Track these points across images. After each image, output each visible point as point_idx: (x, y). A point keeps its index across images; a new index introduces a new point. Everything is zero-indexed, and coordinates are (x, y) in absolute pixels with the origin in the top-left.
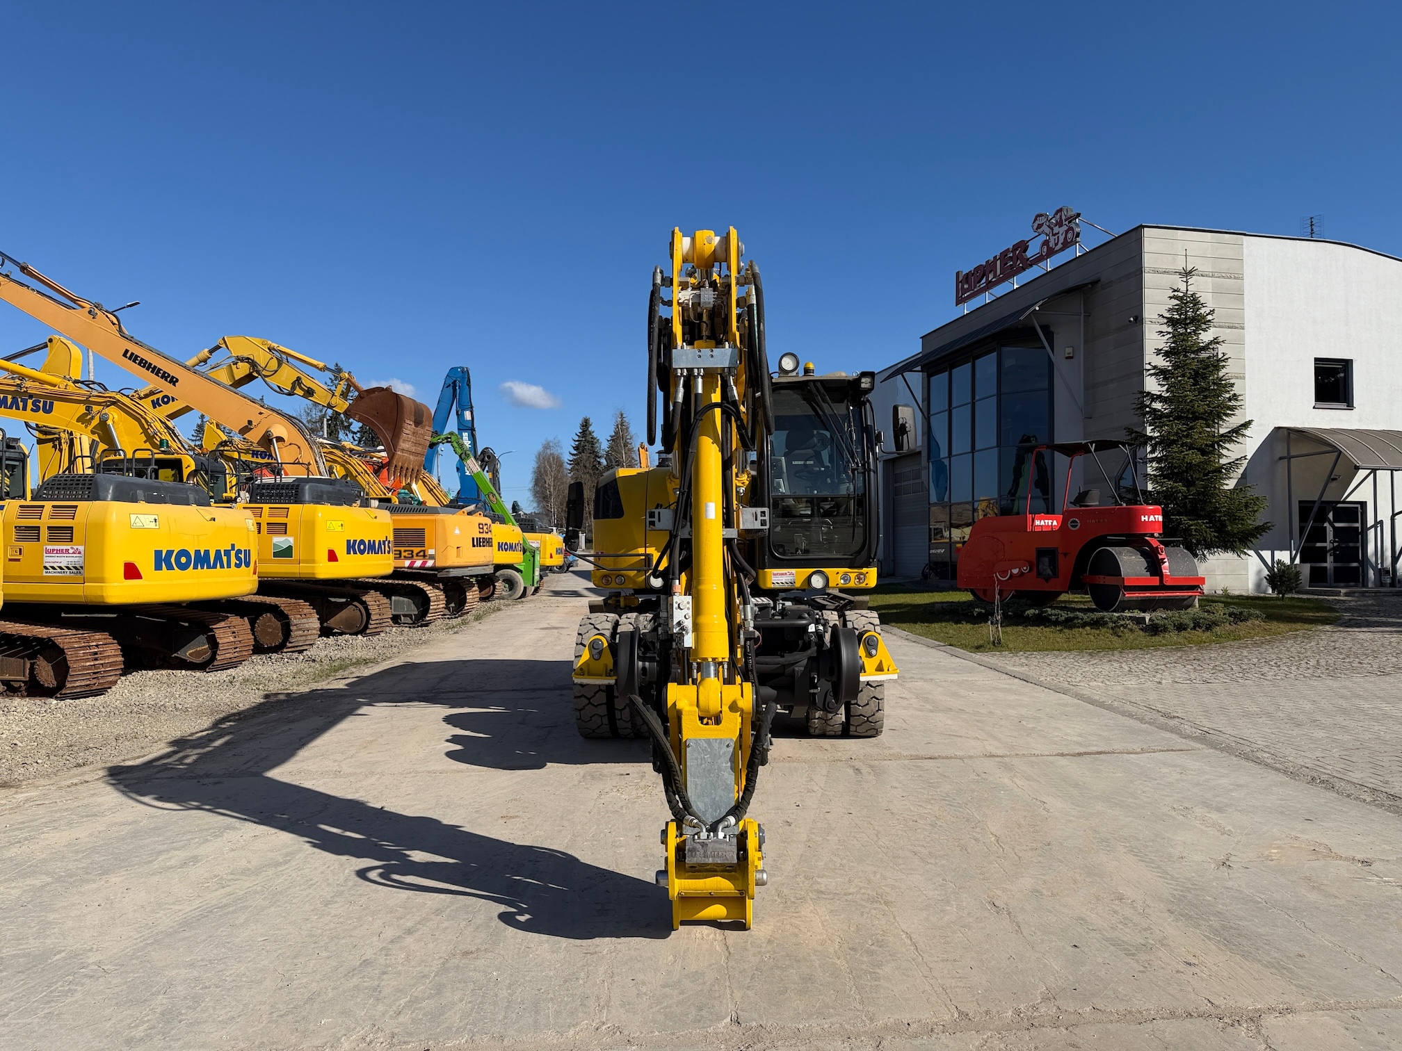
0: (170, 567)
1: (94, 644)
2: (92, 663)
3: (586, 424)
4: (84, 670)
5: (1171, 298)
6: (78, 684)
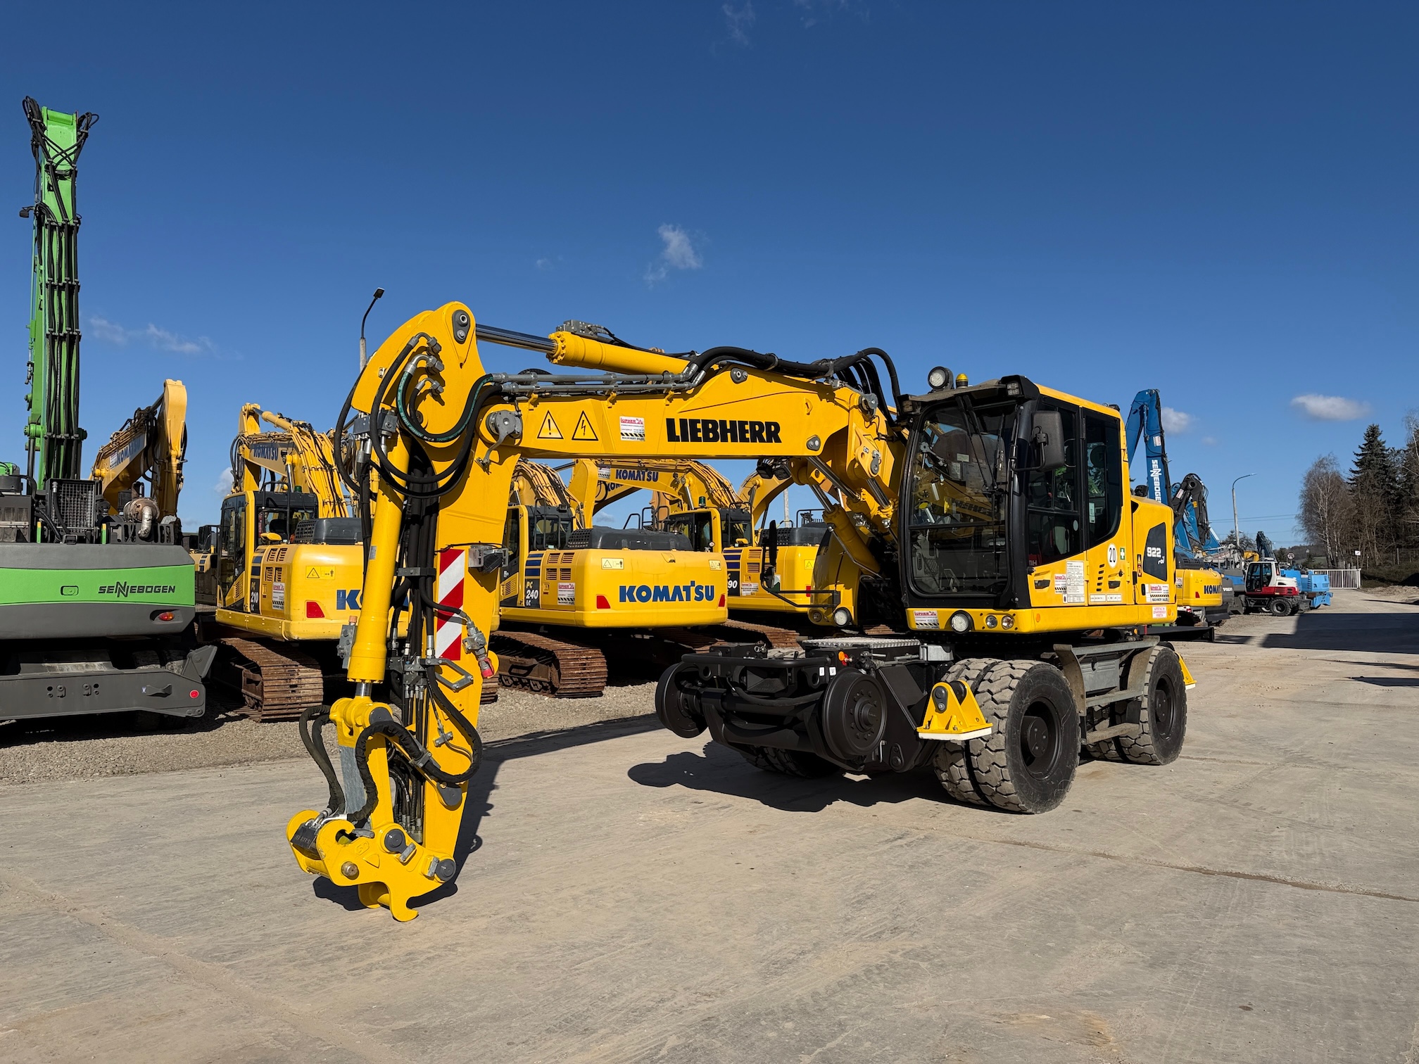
0: (632, 600)
1: (584, 657)
2: (580, 672)
3: (1373, 433)
4: (573, 676)
6: (569, 687)
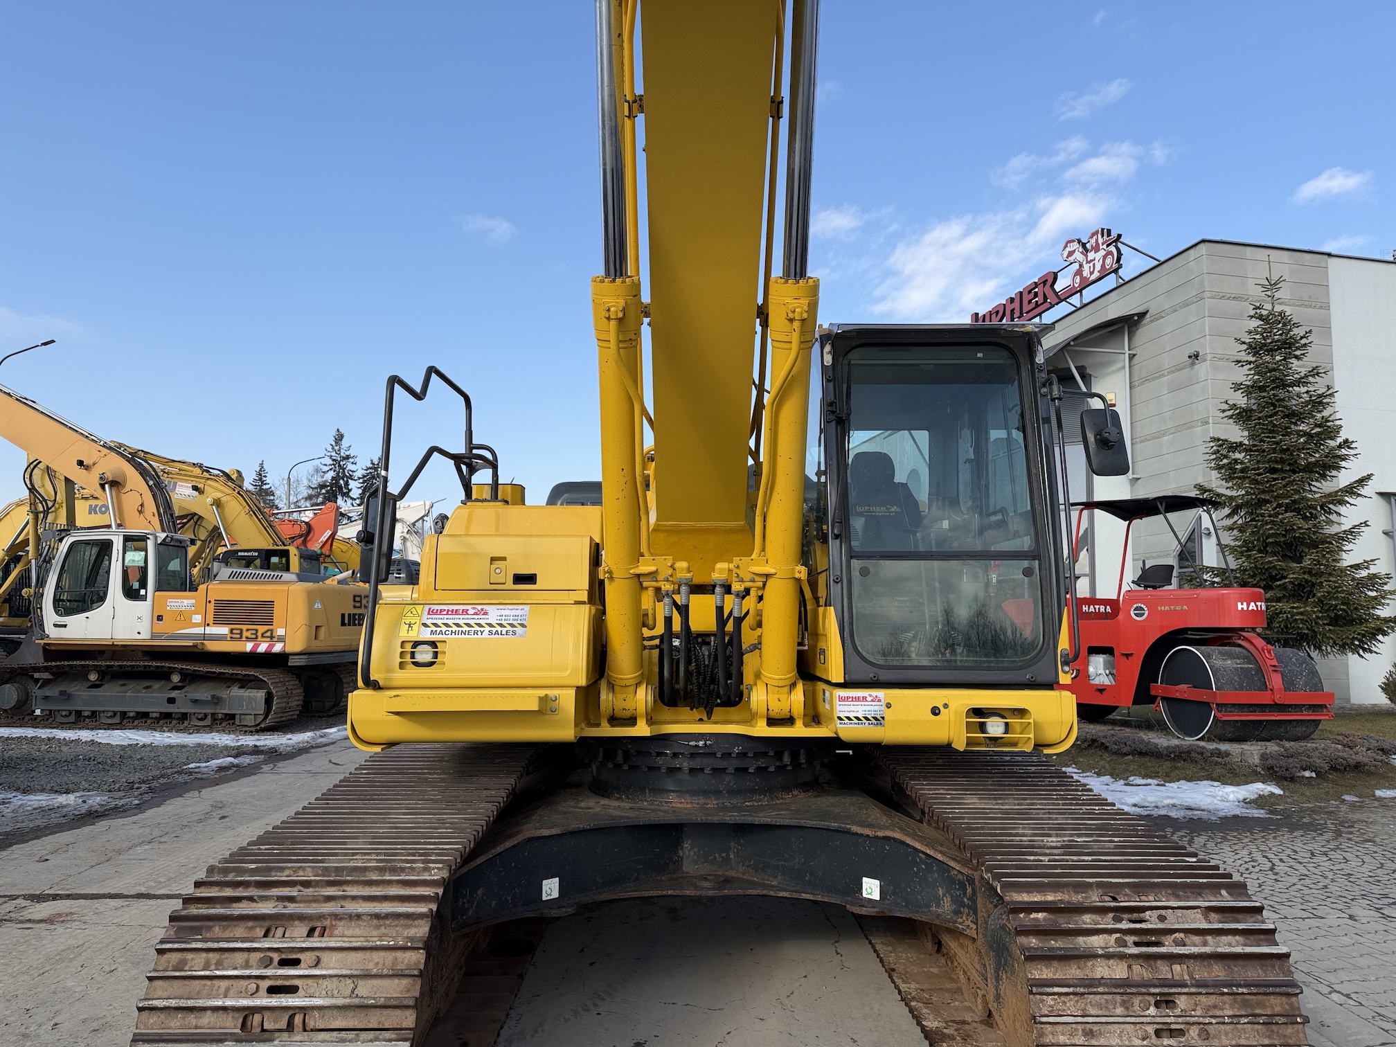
5: (1252, 317)
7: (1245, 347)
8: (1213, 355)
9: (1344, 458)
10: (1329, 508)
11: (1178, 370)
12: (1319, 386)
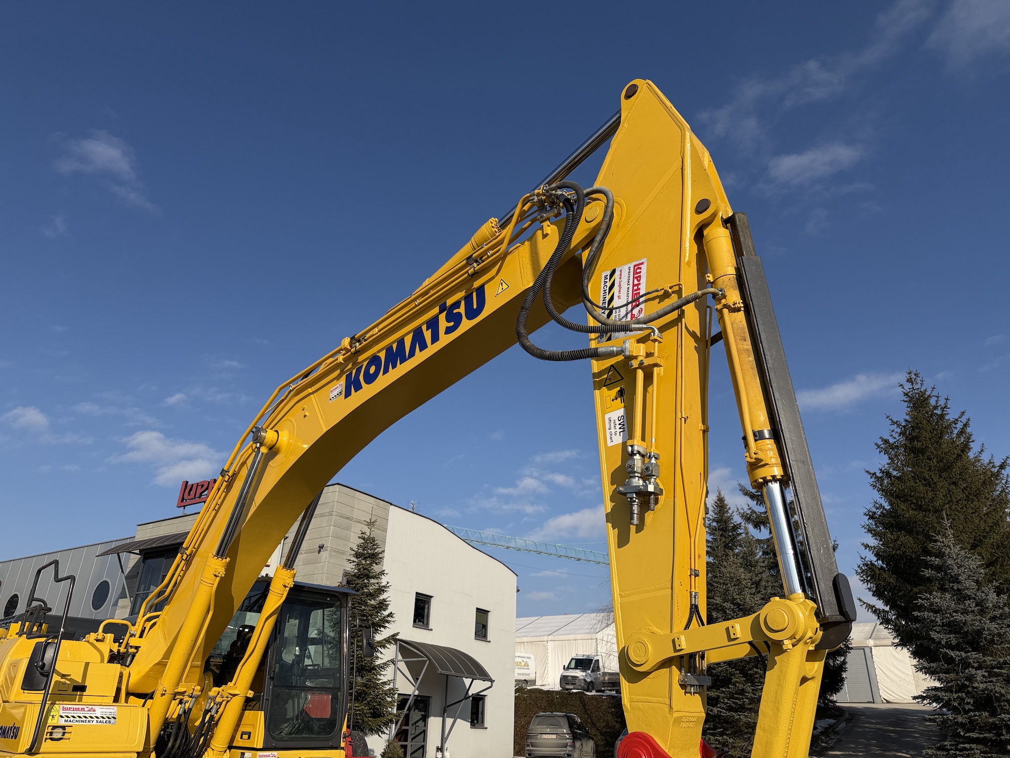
5: (360, 538)
7: (354, 553)
8: (331, 548)
9: (388, 622)
10: (378, 649)
11: (311, 553)
12: (384, 581)
